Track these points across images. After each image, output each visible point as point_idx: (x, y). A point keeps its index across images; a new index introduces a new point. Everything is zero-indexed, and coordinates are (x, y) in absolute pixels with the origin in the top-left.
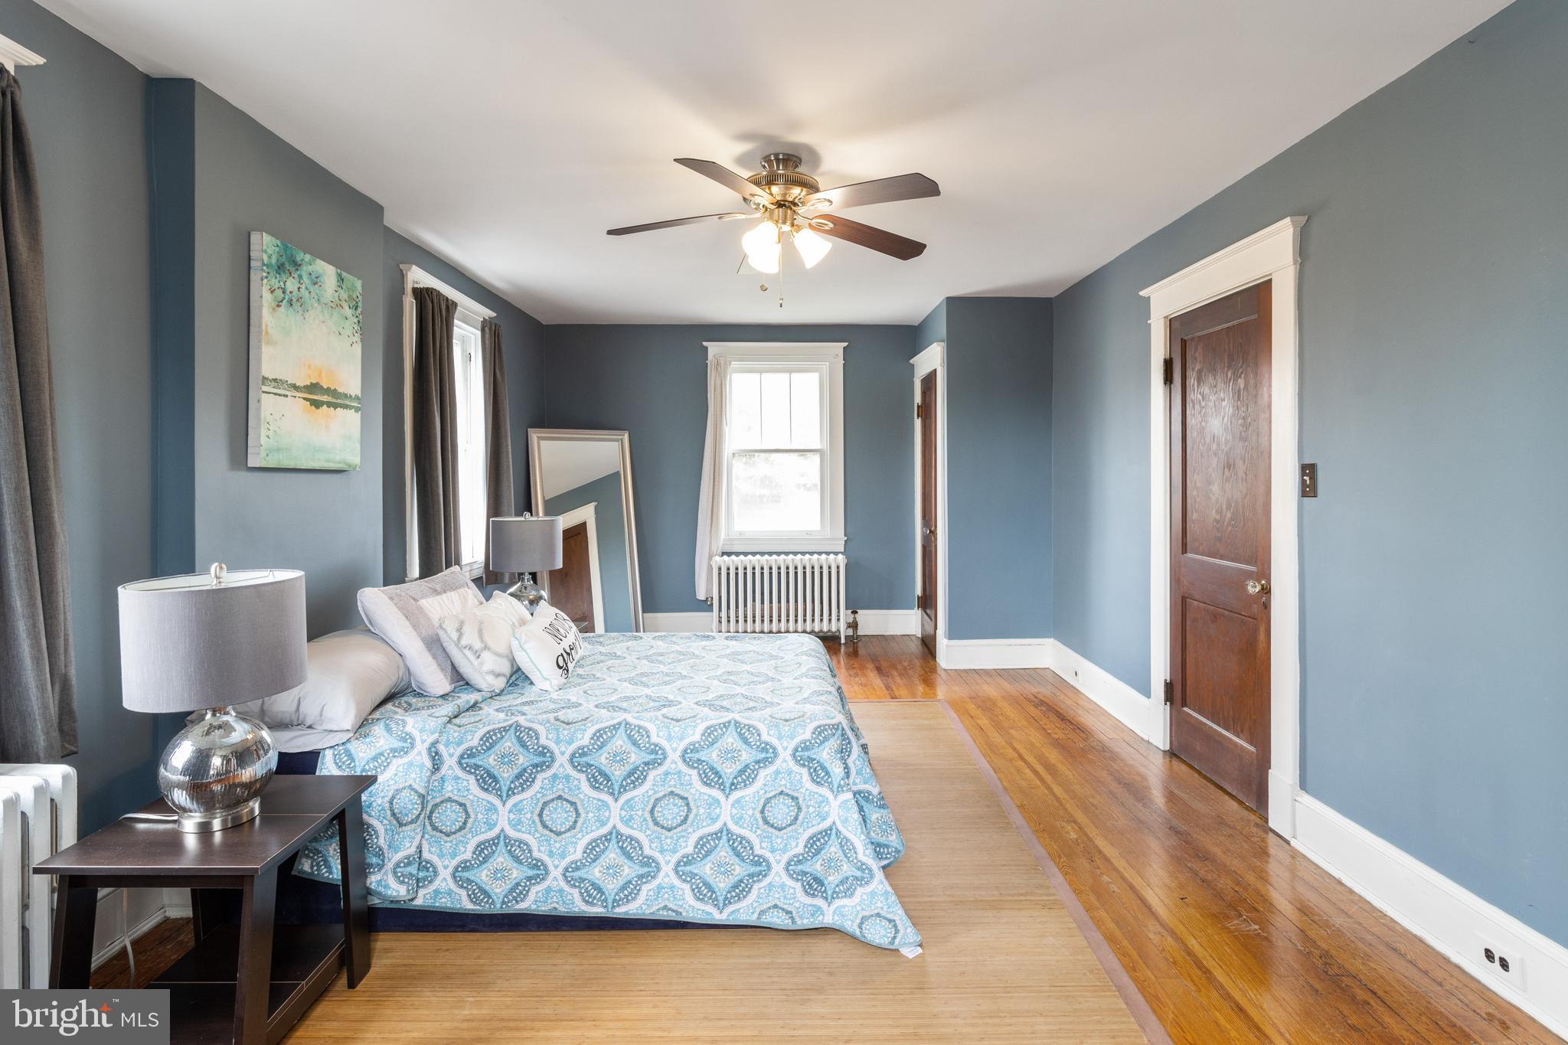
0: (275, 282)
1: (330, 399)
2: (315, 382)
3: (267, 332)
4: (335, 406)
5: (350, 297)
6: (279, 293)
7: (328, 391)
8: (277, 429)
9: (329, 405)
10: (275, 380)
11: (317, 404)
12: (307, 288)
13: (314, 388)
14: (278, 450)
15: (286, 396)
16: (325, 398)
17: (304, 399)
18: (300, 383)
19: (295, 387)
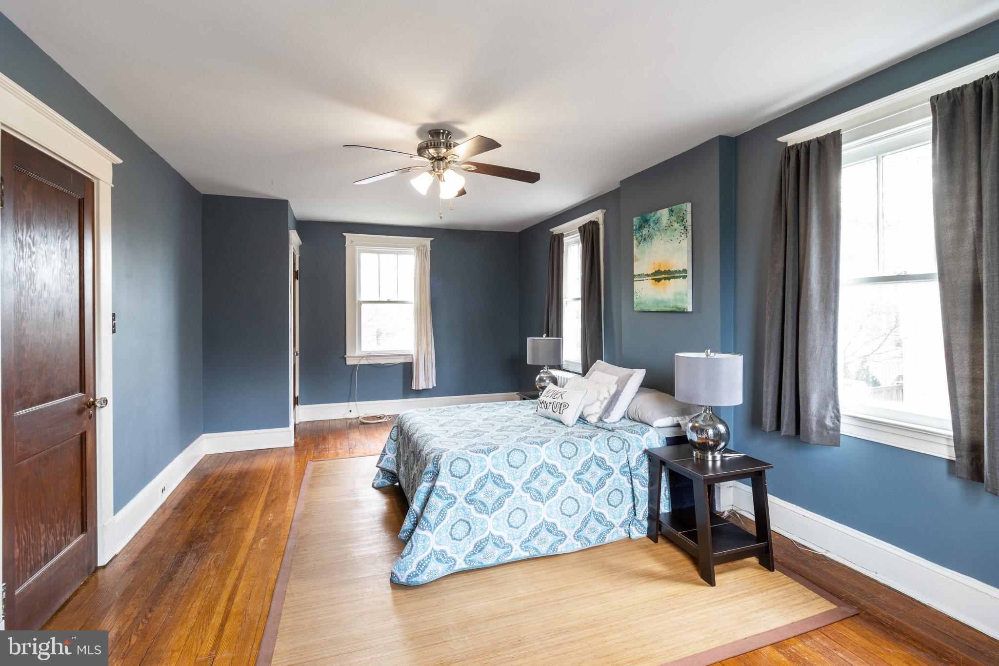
0: (638, 235)
1: (666, 276)
2: (657, 270)
3: (635, 257)
4: (669, 279)
5: (678, 217)
6: (640, 238)
7: (665, 272)
8: (640, 295)
9: (665, 279)
10: (639, 275)
11: (658, 280)
12: (653, 228)
13: (658, 272)
14: (641, 303)
15: (644, 280)
16: (663, 276)
17: (652, 279)
18: (649, 273)
19: (648, 275)
